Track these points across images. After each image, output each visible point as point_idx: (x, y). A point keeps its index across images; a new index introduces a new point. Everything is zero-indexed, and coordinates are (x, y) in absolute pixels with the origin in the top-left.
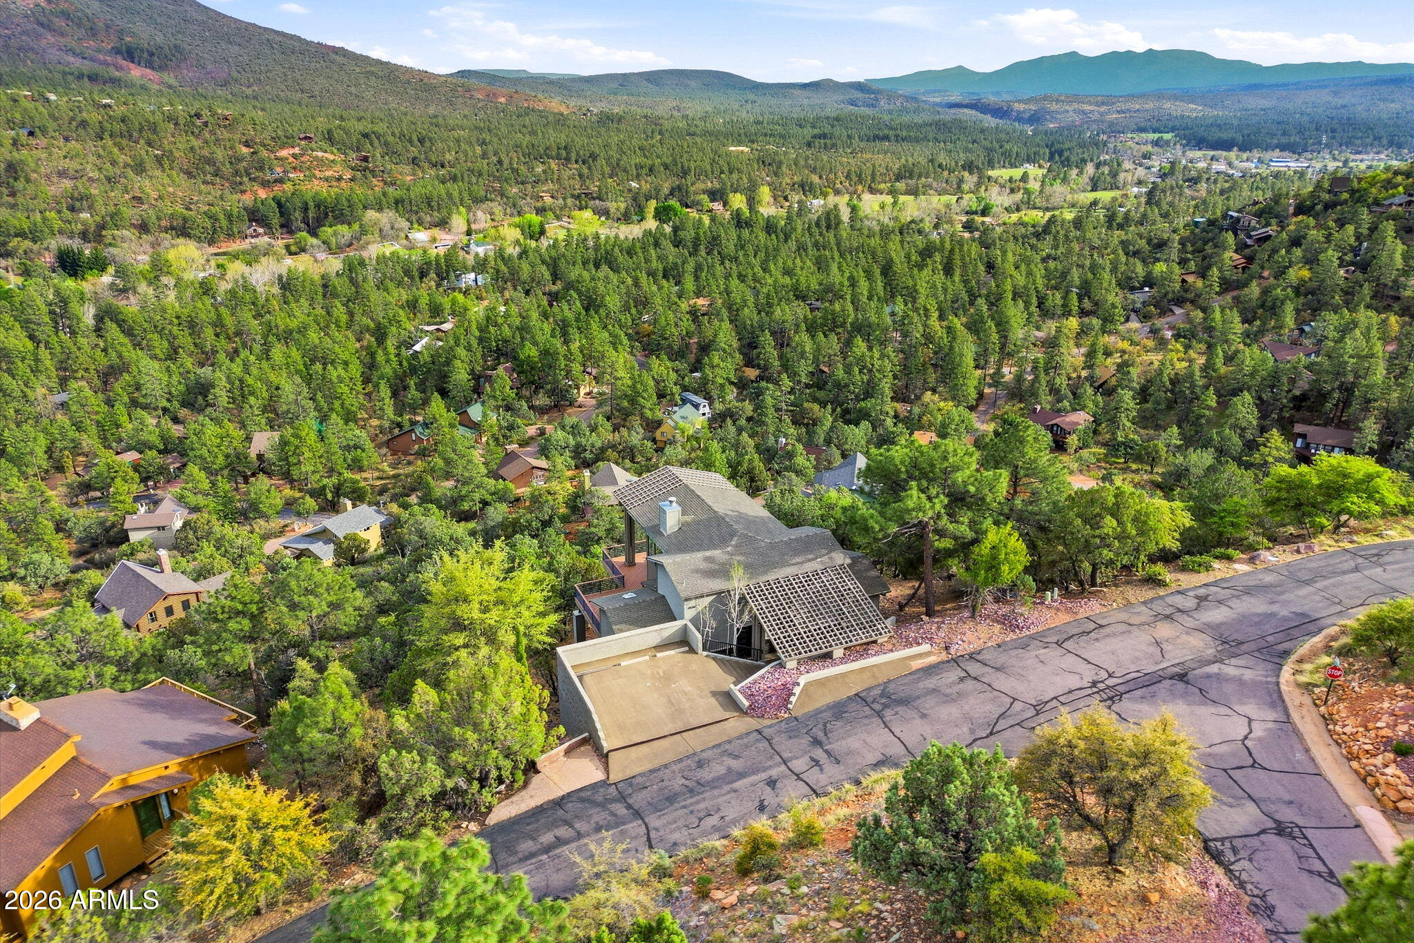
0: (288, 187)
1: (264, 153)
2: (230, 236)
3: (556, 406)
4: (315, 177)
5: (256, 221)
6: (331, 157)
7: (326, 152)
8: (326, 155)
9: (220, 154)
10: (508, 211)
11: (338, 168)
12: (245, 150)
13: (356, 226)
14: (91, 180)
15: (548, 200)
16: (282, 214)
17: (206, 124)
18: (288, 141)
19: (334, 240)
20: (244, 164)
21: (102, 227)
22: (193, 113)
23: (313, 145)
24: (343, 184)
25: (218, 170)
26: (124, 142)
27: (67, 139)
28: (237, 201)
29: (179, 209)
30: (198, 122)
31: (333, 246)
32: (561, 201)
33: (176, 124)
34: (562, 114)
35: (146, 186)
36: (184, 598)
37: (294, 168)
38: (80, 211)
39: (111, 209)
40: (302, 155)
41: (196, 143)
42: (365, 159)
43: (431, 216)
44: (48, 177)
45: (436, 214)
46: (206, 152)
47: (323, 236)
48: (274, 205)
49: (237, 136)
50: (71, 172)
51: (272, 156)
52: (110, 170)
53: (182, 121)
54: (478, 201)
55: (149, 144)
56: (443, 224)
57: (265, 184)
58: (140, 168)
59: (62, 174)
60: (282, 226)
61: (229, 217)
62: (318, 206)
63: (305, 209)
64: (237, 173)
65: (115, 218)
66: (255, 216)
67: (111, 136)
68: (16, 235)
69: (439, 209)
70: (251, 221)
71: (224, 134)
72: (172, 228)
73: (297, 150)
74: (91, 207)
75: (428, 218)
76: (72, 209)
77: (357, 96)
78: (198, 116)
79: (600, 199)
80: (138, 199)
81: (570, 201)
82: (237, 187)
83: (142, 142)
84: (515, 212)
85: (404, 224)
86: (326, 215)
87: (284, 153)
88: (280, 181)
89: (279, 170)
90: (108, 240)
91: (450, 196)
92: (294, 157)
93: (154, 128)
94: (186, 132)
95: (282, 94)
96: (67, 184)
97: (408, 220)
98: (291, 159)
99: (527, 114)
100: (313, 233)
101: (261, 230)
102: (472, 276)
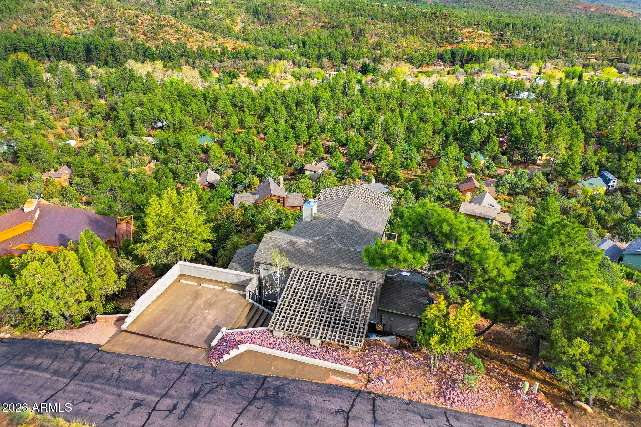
0: (461, 45)
1: (456, 30)
2: (428, 64)
3: (525, 162)
4: (475, 42)
5: (441, 59)
6: (485, 33)
7: (484, 31)
8: (484, 32)
9: (438, 30)
10: (567, 64)
11: (487, 38)
12: (449, 29)
13: (482, 65)
14: (385, 38)
15: (593, 60)
16: (452, 57)
17: (437, 17)
18: (469, 25)
19: (470, 70)
20: (446, 35)
21: (381, 56)
22: (433, 12)
23: (479, 28)
24: (487, 46)
25: (435, 37)
26: (403, 24)
27: (383, 22)
28: (436, 50)
29: (413, 52)
30: (434, 16)
31: (469, 73)
32: (600, 62)
33: (425, 17)
34: (626, 17)
35: (403, 42)
36: (279, 198)
37: (467, 38)
38: (377, 50)
39: (388, 49)
40: (472, 32)
41: (430, 25)
42: (502, 35)
43: (523, 63)
44: (371, 36)
45: (526, 63)
46: (432, 29)
47: (466, 68)
48: (450, 53)
49: (447, 23)
50: (380, 34)
51: (459, 32)
52: (393, 34)
53: (427, 16)
54: (551, 58)
55: (412, 25)
56: (526, 68)
57: (452, 44)
58: (404, 34)
59: (376, 35)
60: (451, 62)
61: (430, 56)
62: (469, 54)
63: (463, 56)
64: (442, 39)
65: (387, 54)
66: (441, 57)
67: (399, 21)
68: (351, 57)
69: (528, 61)
70: (438, 59)
71: (442, 22)
72: (407, 59)
73: (471, 30)
74: (380, 49)
75: (521, 64)
76: (374, 49)
77: (515, 7)
78: (435, 14)
79: (625, 62)
80: (399, 47)
81: (605, 62)
82: (440, 45)
83: (410, 24)
84: (570, 65)
85: (507, 66)
86: (472, 59)
87: (464, 31)
88: (458, 43)
89: (460, 38)
90: (382, 62)
91: (536, 54)
92: (469, 32)
93: (416, 17)
94: (428, 20)
95: (481, 6)
96: (377, 39)
97: (510, 65)
98: (467, 33)
99: (604, 17)
100: (462, 66)
101: (441, 63)
102: (527, 93)
